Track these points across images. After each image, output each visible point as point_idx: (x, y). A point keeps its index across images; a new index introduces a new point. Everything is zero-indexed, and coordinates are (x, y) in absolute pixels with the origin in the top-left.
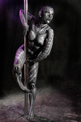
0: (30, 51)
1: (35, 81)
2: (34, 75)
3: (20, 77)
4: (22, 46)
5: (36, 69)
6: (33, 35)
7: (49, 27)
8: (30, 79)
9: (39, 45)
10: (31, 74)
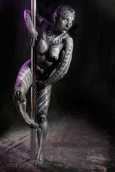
0: (39, 68)
1: (46, 111)
2: (45, 102)
3: (23, 106)
4: (28, 62)
5: (48, 94)
6: (44, 45)
7: (67, 35)
8: (39, 108)
9: (53, 59)
10: (40, 101)
